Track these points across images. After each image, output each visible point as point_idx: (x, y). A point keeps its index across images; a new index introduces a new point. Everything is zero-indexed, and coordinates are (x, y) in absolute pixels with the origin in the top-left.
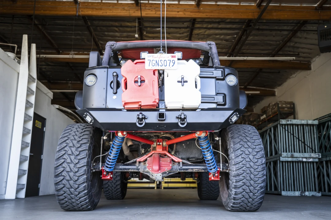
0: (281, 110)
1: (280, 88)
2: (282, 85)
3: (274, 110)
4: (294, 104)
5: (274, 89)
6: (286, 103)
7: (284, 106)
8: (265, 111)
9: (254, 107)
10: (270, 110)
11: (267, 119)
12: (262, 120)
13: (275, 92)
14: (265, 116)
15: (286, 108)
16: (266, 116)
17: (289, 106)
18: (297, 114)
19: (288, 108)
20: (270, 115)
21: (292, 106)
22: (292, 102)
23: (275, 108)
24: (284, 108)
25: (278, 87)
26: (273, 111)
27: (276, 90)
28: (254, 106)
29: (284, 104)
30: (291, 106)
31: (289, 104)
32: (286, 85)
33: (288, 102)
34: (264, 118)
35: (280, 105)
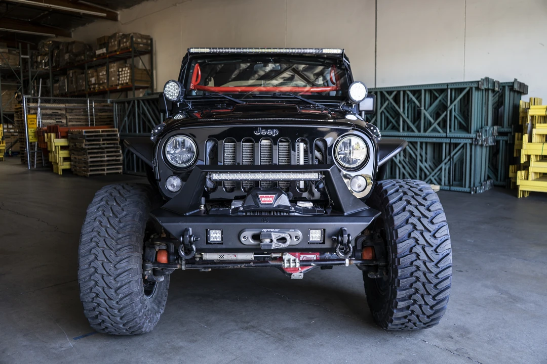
0: (135, 46)
1: (126, 10)
2: (131, 8)
3: (125, 44)
4: (151, 40)
5: (116, 10)
6: (142, 37)
7: (139, 40)
8: (105, 43)
9: (73, 31)
10: (116, 43)
11: (108, 56)
12: (99, 55)
13: (117, 15)
14: (104, 50)
15: (141, 44)
16: (107, 50)
17: (145, 41)
18: (156, 54)
19: (144, 44)
20: (116, 51)
21: (149, 42)
22: (149, 36)
23: (126, 42)
24: (139, 43)
25: (123, 10)
26: (122, 45)
27: (118, 13)
28: (73, 29)
29: (139, 38)
30: (147, 42)
31: (146, 39)
32: (137, 9)
33: (143, 35)
34: (103, 54)
35: (134, 39)
